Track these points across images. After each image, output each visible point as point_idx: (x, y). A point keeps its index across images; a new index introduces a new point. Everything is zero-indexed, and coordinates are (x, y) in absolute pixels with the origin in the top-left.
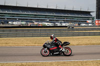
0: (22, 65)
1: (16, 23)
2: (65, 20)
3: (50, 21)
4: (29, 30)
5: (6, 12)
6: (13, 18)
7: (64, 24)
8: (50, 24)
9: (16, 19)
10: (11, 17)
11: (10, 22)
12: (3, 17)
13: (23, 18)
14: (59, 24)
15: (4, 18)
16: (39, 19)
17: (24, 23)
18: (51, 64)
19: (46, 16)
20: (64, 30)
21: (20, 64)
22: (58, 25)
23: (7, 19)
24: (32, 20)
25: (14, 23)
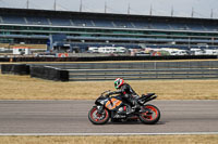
0: (119, 140)
1: (104, 51)
2: (213, 41)
3: (179, 45)
4: (131, 66)
5: (84, 26)
6: (98, 38)
7: (209, 52)
8: (179, 52)
9: (104, 41)
10: (94, 38)
11: (91, 49)
12: (76, 38)
13: (119, 39)
14: (198, 52)
15: (79, 40)
16: (153, 40)
17: (120, 49)
18: (183, 139)
19: (169, 33)
20: (208, 64)
21: (116, 138)
22: (196, 54)
23: (86, 41)
24: (137, 42)
25: (101, 50)
